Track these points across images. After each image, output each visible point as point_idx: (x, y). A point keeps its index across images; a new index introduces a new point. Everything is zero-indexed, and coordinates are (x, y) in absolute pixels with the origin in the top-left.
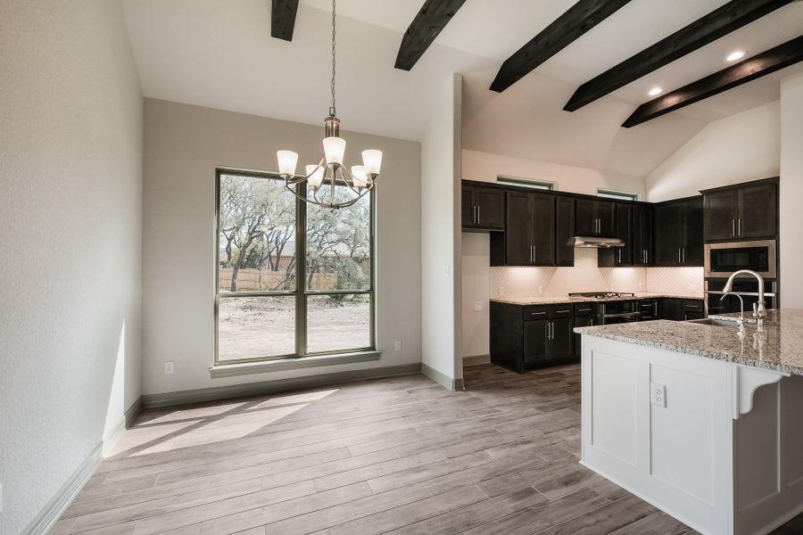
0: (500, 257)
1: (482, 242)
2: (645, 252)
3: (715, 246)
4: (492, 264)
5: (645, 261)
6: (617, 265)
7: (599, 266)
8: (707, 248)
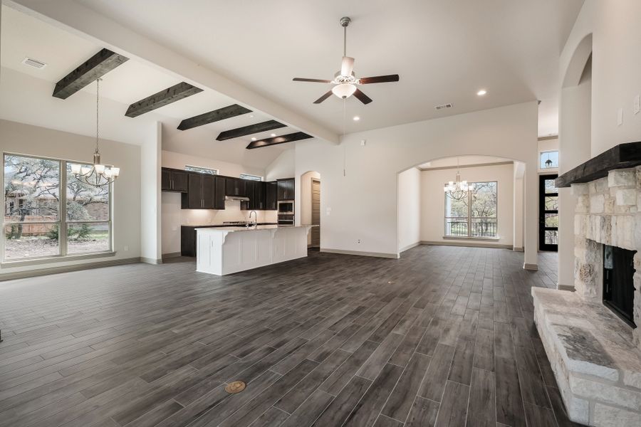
0: (187, 204)
1: (177, 197)
2: (261, 204)
3: (281, 202)
4: (183, 207)
5: (261, 207)
6: (247, 209)
7: (241, 209)
8: (279, 202)
